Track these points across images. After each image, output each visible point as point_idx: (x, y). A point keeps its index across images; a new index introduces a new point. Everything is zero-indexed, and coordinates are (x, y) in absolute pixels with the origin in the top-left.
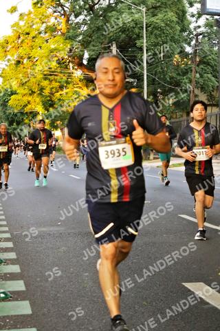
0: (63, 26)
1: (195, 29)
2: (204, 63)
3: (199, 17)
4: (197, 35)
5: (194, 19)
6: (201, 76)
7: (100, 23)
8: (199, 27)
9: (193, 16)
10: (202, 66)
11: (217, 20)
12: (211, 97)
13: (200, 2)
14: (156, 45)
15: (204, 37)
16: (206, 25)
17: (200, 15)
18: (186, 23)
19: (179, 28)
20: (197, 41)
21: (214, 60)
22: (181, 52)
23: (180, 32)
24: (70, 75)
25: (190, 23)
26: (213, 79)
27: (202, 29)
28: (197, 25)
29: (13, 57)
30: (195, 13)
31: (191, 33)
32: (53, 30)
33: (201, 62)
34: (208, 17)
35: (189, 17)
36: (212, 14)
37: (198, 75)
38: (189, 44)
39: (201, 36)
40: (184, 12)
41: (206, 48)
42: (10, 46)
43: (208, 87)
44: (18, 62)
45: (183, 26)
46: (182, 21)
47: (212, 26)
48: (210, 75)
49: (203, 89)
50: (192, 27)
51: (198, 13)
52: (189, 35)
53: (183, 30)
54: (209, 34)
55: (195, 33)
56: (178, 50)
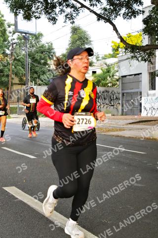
1: (11, 40)
2: (17, 60)
3: (14, 34)
4: (13, 44)
5: (11, 35)
6: (15, 67)
8: (14, 39)
9: (10, 33)
10: (16, 62)
11: (24, 36)
12: (21, 80)
13: (14, 25)
15: (17, 45)
16: (18, 39)
17: (14, 33)
18: (6, 36)
19: (2, 39)
20: (13, 47)
21: (23, 59)
22: (3, 53)
23: (3, 41)
25: (9, 37)
26: (22, 69)
27: (16, 41)
28: (12, 38)
30: (12, 31)
31: (9, 42)
33: (15, 59)
34: (19, 34)
35: (8, 33)
36: (21, 33)
37: (13, 67)
38: (8, 49)
39: (15, 45)
40: (5, 30)
41: (18, 51)
43: (19, 74)
45: (5, 38)
46: (4, 35)
47: (21, 40)
48: (20, 67)
49: (16, 75)
50: (10, 39)
51: (13, 31)
52: (8, 43)
53: (5, 40)
54: (20, 44)
55: (11, 42)
56: (2, 52)
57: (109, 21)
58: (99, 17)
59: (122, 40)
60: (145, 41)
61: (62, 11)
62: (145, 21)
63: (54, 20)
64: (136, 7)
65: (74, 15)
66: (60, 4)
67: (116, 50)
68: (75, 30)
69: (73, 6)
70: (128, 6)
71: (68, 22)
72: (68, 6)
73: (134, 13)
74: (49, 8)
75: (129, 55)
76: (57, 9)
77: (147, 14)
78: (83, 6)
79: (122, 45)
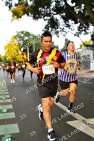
0: (17, 43)
7: (25, 43)
14: (36, 47)
24: (19, 53)
29: (7, 50)
32: (15, 44)
42: (6, 47)
44: (8, 51)
57: (78, 36)
58: (75, 35)
59: (83, 43)
60: (91, 43)
61: (61, 33)
62: (92, 36)
63: (58, 37)
64: (88, 31)
65: (66, 34)
66: (61, 31)
67: (81, 46)
68: (66, 40)
69: (65, 32)
70: (85, 31)
71: (64, 37)
72: (63, 31)
73: (87, 33)
74: (57, 33)
75: (86, 48)
76: (60, 33)
77: (92, 34)
78: (69, 32)
79: (83, 44)
